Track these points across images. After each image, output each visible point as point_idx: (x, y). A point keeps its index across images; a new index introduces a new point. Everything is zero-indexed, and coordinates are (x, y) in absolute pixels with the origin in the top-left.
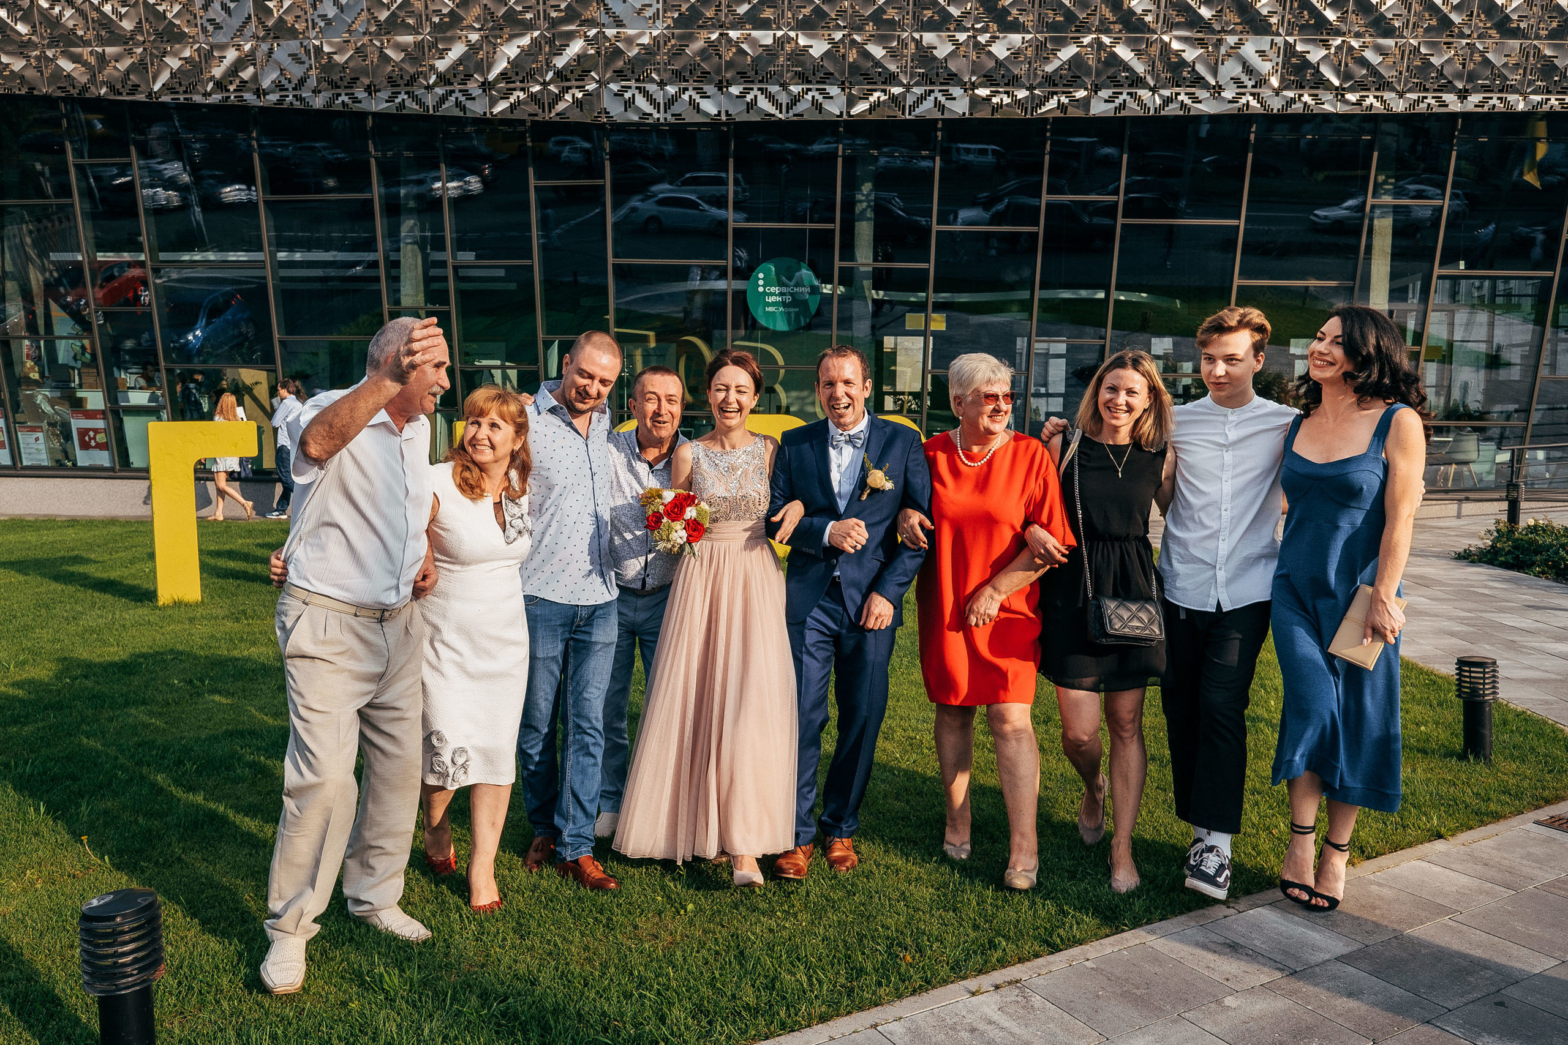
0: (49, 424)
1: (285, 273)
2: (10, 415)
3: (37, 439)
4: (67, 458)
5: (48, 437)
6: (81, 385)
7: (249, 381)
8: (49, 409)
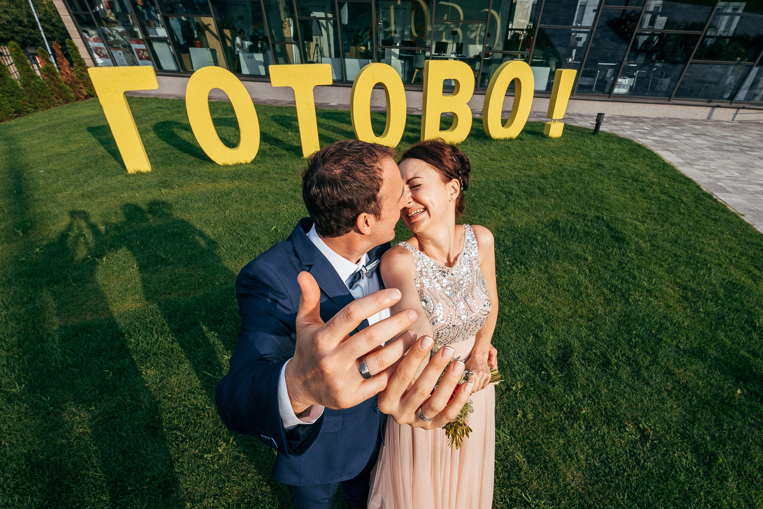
2: (105, 41)
3: (120, 54)
5: (125, 53)
6: (133, 24)
7: (206, 23)
8: (120, 38)
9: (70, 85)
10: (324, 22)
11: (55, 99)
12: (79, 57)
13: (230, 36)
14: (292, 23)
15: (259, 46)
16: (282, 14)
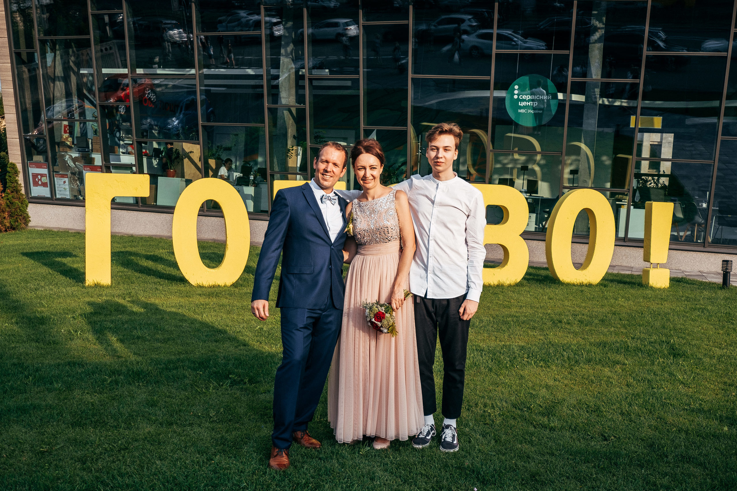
0: (72, 173)
1: (207, 82)
2: (51, 167)
3: (65, 182)
4: (80, 195)
5: (71, 181)
6: (92, 150)
7: (187, 150)
8: (72, 164)
12: (16, 182)
13: (214, 166)
14: (300, 152)
15: (252, 178)
16: (290, 142)
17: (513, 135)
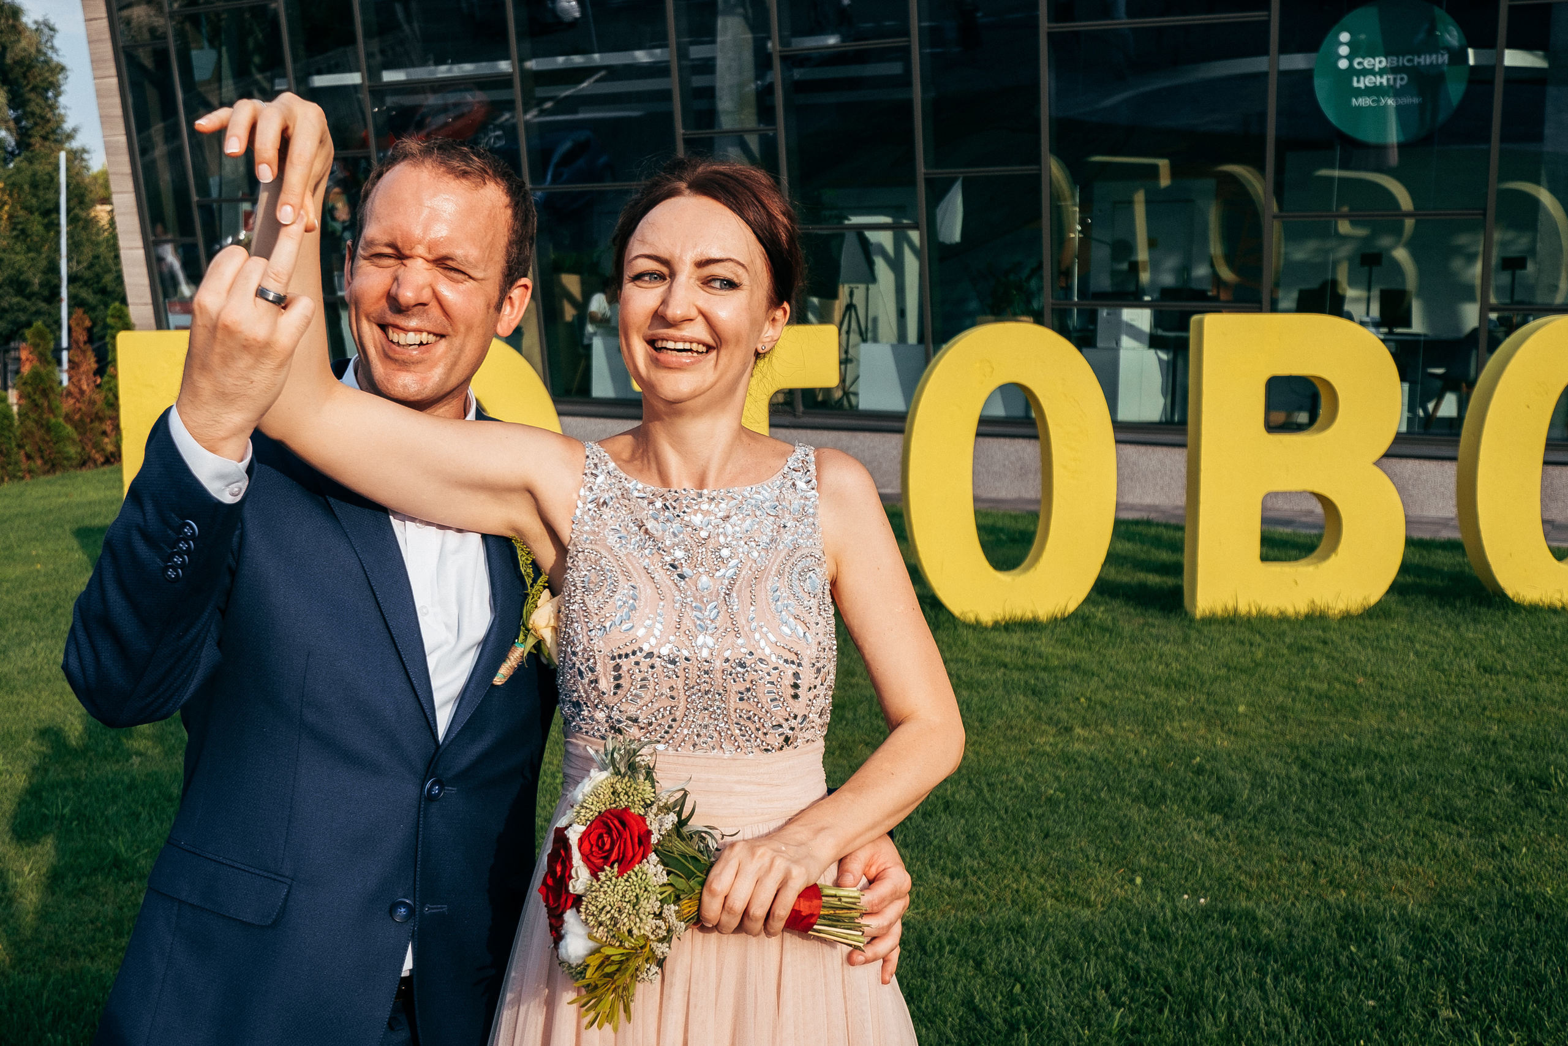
9: (79, 426)
10: (884, 239)
11: (24, 459)
13: (575, 292)
17: (1336, 173)
